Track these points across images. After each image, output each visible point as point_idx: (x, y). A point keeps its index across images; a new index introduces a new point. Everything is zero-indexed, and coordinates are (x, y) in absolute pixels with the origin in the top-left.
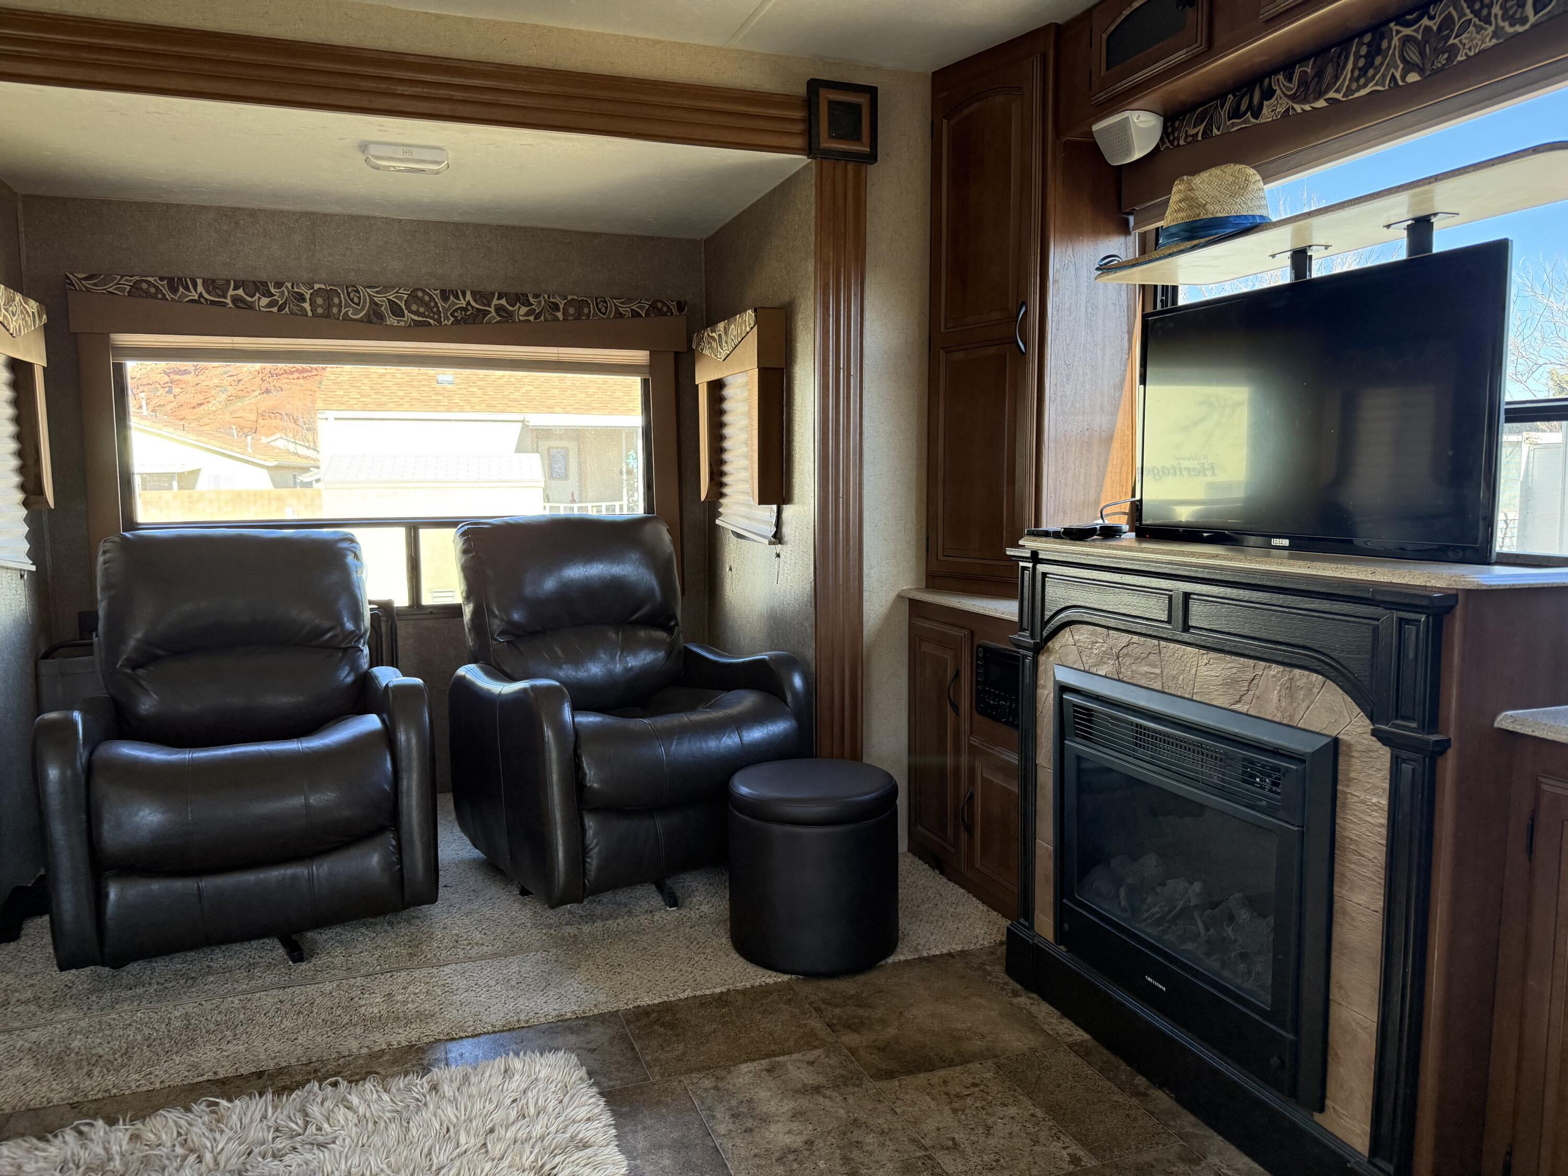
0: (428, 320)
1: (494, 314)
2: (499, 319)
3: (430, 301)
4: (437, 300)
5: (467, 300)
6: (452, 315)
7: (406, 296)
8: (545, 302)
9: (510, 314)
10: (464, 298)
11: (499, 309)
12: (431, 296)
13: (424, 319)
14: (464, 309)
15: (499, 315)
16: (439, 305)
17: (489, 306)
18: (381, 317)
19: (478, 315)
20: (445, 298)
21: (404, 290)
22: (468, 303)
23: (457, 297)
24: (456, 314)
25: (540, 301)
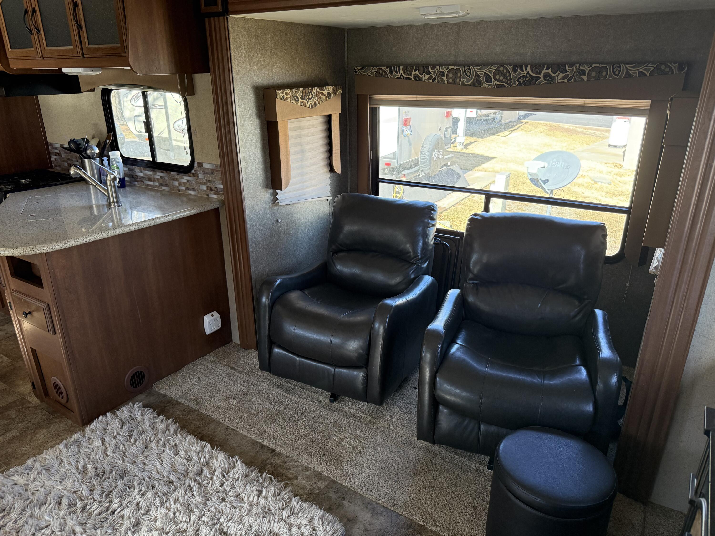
0: (504, 84)
1: (542, 79)
2: (545, 82)
3: (507, 73)
4: (510, 72)
5: (527, 71)
6: (518, 80)
7: (494, 70)
8: (576, 69)
9: (552, 78)
10: (526, 69)
11: (546, 76)
12: (507, 70)
13: (502, 83)
14: (525, 77)
15: (545, 79)
16: (511, 75)
17: (540, 74)
18: (480, 83)
19: (532, 80)
20: (515, 71)
21: (494, 67)
22: (528, 73)
23: (522, 70)
24: (520, 80)
25: (573, 69)
